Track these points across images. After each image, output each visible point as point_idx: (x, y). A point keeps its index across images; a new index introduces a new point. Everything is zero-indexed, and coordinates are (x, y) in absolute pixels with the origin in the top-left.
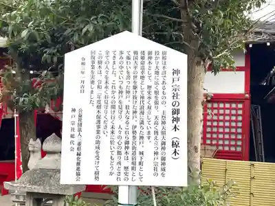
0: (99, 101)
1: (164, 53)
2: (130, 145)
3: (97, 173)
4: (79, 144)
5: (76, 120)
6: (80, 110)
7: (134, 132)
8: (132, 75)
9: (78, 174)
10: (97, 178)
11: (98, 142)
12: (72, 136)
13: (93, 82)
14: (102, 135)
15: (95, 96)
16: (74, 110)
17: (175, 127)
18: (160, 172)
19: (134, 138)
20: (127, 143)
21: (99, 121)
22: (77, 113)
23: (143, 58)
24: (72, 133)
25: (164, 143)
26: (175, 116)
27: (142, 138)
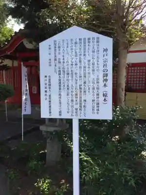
0: (60, 71)
1: (98, 38)
2: (78, 96)
3: (60, 112)
4: (50, 96)
5: (47, 82)
6: (50, 76)
7: (81, 88)
8: (78, 54)
9: (50, 113)
10: (60, 115)
11: (60, 95)
12: (46, 91)
13: (55, 60)
14: (62, 90)
15: (57, 68)
16: (46, 77)
17: (105, 85)
18: (96, 111)
19: (81, 92)
20: (76, 95)
21: (60, 83)
22: (48, 78)
23: (85, 43)
24: (46, 90)
25: (98, 95)
26: (105, 78)
27: (85, 92)
